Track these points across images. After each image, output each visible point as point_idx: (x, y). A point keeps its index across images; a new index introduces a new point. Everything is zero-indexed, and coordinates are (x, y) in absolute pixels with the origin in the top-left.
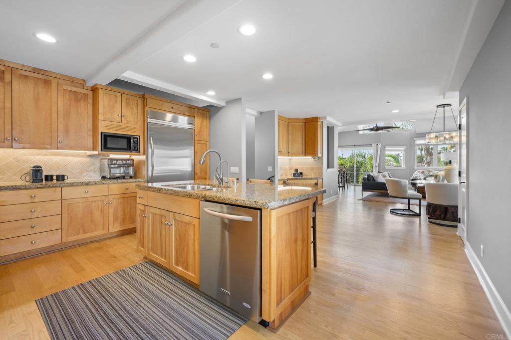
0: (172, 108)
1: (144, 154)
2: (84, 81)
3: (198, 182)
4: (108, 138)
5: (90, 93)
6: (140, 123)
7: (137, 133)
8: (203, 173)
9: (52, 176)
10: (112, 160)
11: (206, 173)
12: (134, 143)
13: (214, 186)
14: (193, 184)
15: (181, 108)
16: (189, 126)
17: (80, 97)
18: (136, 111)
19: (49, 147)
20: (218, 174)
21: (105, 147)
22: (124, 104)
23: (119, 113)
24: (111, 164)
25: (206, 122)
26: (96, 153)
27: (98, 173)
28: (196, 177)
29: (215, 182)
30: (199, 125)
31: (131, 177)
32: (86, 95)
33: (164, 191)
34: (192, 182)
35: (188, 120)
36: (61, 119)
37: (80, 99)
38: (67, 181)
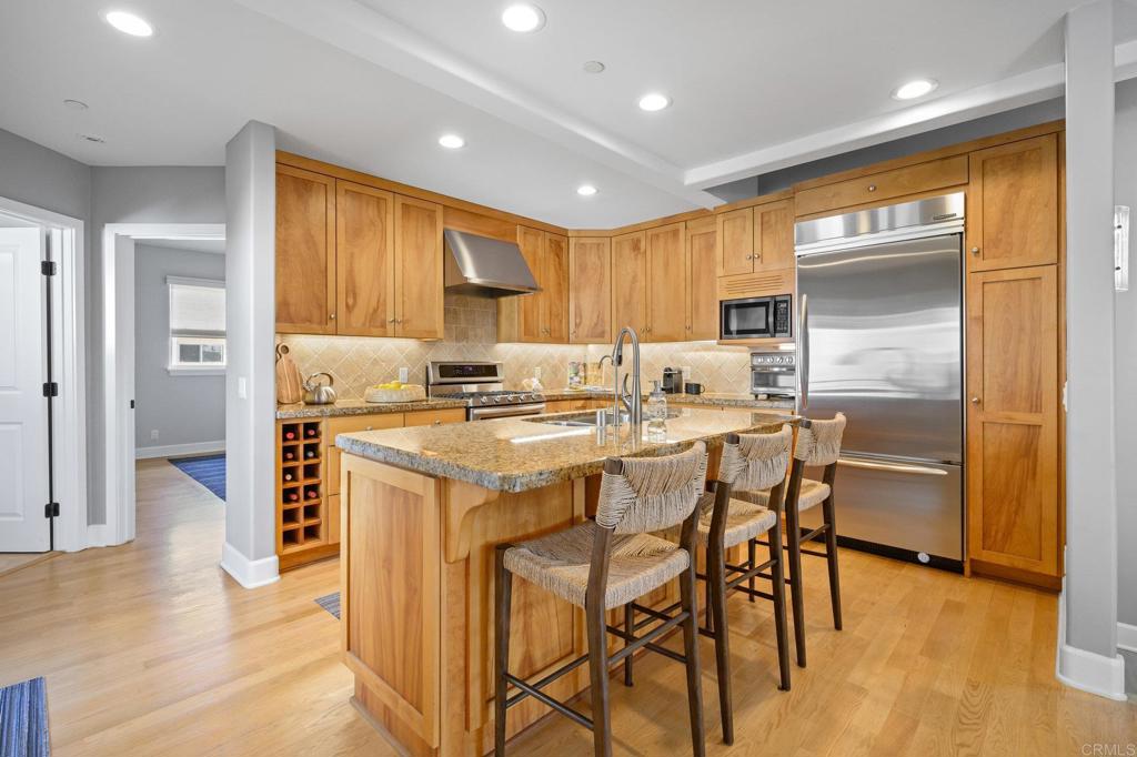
4: (732, 311)
7: (787, 288)
8: (1021, 404)
12: (780, 314)
15: (905, 177)
18: (784, 236)
21: (726, 329)
22: (757, 229)
23: (749, 251)
38: (704, 395)
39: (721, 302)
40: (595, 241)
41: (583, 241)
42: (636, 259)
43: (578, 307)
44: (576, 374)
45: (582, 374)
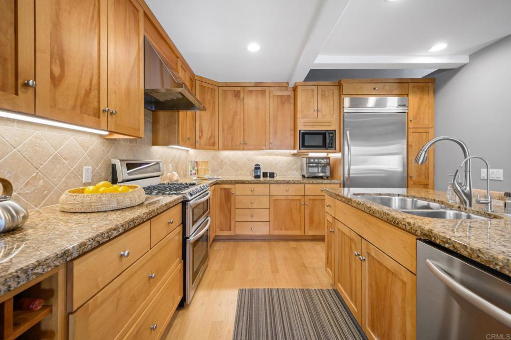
0: (375, 89)
1: (340, 151)
2: (288, 83)
3: (413, 194)
4: (306, 136)
5: (292, 94)
6: (336, 115)
7: (333, 127)
8: (423, 177)
9: (267, 173)
10: (310, 158)
11: (427, 177)
12: (330, 139)
13: (451, 207)
14: (404, 196)
15: (387, 87)
16: (401, 109)
17: (284, 99)
18: (332, 103)
19: (264, 148)
20: (460, 184)
21: (303, 145)
22: (320, 97)
23: (315, 108)
24: (309, 163)
25: (427, 99)
26: (295, 151)
27: (300, 172)
28: (411, 183)
29: (451, 198)
30: (416, 105)
31: (327, 178)
32: (289, 96)
33: (354, 205)
34: (403, 191)
35: (399, 101)
36: (271, 123)
37: (285, 102)
38: (277, 178)
39: (300, 131)
40: (210, 86)
41: (204, 84)
42: (237, 102)
43: (201, 126)
44: (193, 168)
45: (196, 168)
